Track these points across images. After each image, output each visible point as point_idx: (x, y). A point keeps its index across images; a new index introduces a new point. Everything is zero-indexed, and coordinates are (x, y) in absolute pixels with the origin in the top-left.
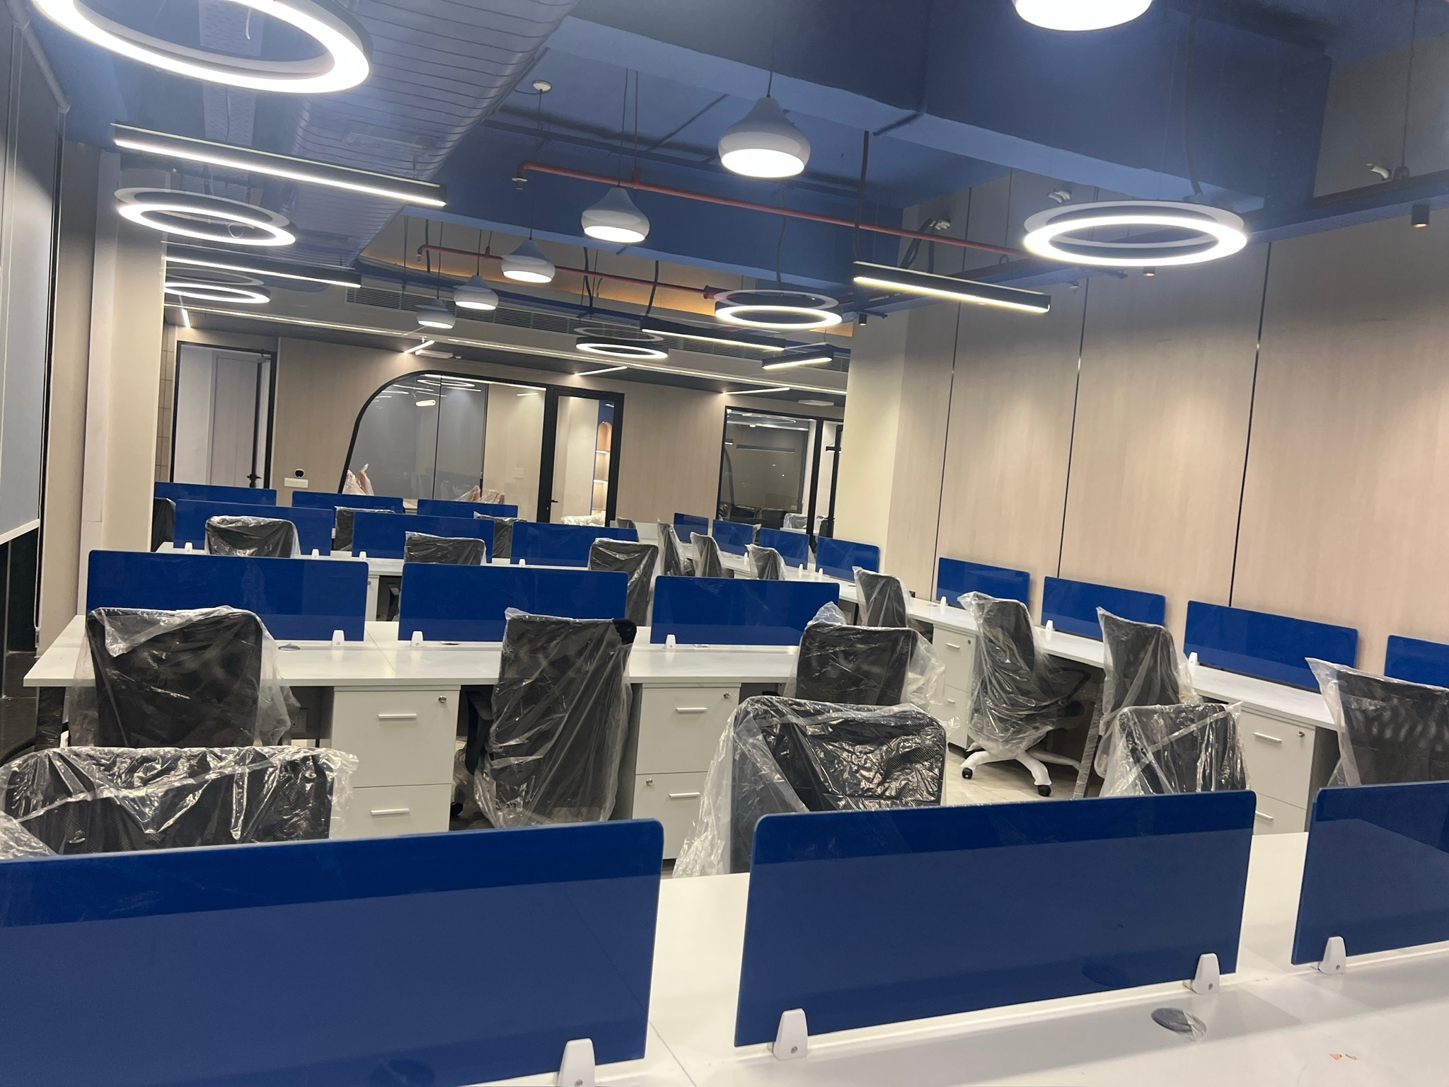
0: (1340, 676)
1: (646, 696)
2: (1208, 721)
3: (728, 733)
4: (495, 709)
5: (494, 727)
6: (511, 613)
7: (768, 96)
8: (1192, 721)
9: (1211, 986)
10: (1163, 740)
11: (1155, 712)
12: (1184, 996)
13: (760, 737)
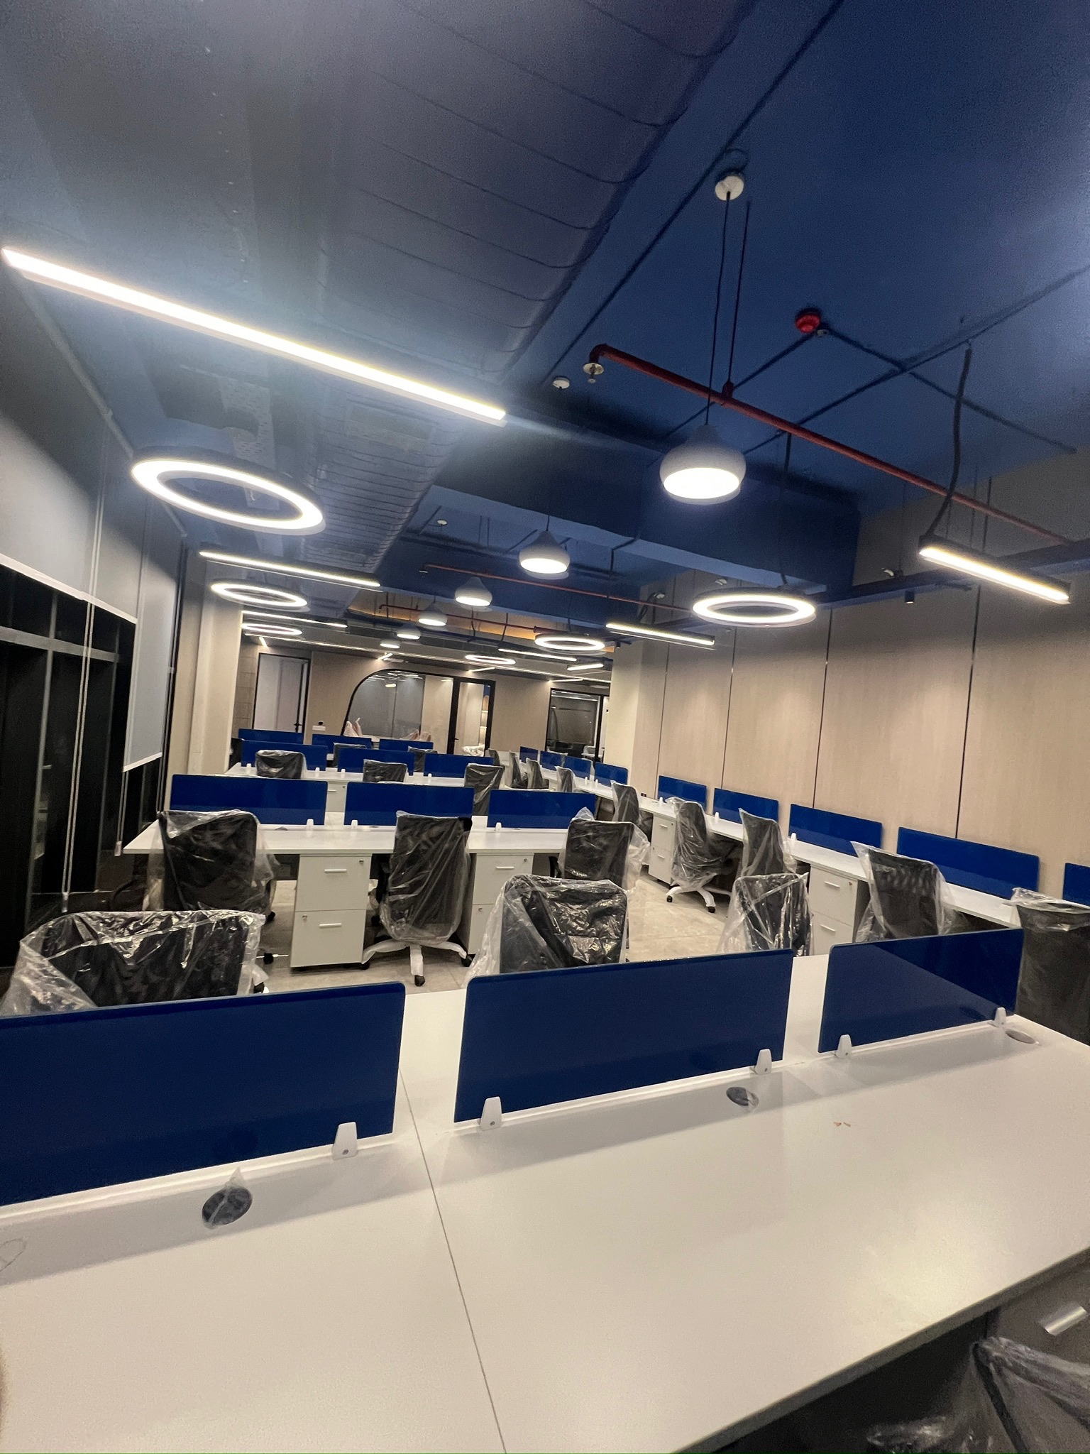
0: (871, 853)
1: (479, 860)
2: (789, 884)
3: (501, 896)
4: (391, 867)
5: (390, 878)
6: (400, 814)
7: (547, 530)
8: (779, 884)
9: (766, 1070)
10: (761, 896)
11: (757, 879)
12: (749, 1077)
13: (519, 899)
